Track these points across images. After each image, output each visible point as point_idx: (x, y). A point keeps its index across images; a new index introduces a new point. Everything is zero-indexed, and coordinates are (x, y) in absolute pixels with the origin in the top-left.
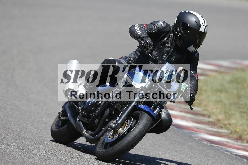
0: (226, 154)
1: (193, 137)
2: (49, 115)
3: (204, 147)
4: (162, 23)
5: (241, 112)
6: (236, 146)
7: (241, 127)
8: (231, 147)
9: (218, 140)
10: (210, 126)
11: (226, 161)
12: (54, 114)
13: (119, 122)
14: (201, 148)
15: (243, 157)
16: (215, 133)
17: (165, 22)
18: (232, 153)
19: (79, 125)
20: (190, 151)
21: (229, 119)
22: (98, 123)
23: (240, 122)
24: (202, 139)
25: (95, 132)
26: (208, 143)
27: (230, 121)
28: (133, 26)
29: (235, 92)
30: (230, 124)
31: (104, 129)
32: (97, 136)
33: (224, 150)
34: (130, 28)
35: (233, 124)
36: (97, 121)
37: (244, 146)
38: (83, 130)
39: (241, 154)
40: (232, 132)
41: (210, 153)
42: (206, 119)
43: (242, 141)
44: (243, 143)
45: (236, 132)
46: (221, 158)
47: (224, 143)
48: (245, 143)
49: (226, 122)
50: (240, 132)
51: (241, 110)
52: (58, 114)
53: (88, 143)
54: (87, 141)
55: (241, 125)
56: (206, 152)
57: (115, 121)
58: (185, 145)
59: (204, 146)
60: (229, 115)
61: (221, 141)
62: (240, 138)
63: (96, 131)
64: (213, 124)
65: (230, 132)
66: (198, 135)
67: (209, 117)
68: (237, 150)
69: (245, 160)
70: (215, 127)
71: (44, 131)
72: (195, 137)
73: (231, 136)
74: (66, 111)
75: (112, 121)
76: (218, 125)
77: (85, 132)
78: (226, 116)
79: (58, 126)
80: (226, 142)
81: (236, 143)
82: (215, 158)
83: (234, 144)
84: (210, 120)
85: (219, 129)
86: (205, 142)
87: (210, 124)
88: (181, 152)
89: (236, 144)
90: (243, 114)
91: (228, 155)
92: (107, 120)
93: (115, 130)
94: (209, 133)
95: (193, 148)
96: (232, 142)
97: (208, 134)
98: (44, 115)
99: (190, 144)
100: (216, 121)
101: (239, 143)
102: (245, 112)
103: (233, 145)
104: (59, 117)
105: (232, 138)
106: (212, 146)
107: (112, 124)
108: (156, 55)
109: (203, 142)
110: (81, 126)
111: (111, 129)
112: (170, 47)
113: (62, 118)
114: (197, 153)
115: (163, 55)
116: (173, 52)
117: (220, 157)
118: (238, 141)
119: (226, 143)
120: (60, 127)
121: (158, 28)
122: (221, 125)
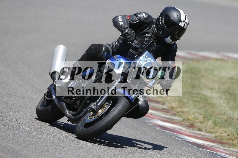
0: (178, 140)
1: (147, 123)
2: (10, 95)
3: (156, 133)
4: (144, 15)
5: (194, 101)
6: (188, 133)
7: (193, 116)
8: (182, 134)
9: (171, 127)
10: (164, 113)
11: (177, 147)
12: (14, 95)
13: (99, 104)
14: (154, 133)
15: (194, 144)
16: (168, 120)
17: (147, 14)
18: (183, 140)
19: (62, 106)
20: (143, 136)
21: (182, 107)
22: (80, 104)
23: (193, 110)
24: (155, 125)
25: (76, 112)
26: (160, 129)
27: (183, 109)
28: (117, 17)
29: (189, 81)
30: (183, 112)
31: (85, 110)
32: (78, 116)
33: (176, 136)
34: (114, 19)
35: (186, 112)
36: (79, 102)
37: (195, 133)
38: (66, 110)
39: (192, 141)
40: (184, 119)
41: (162, 138)
42: (160, 106)
43: (194, 129)
44: (194, 130)
45: (188, 120)
46: (173, 144)
47: (176, 129)
48: (196, 131)
49: (179, 110)
50: (192, 120)
51: (194, 99)
52: (44, 95)
53: (70, 123)
54: (68, 121)
55: (193, 114)
56: (158, 137)
57: (95, 103)
58: (139, 130)
59: (157, 131)
60: (183, 103)
61: (174, 127)
62: (192, 126)
63: (78, 111)
64: (166, 111)
65: (182, 119)
66: (152, 121)
67: (163, 104)
68: (188, 137)
69: (195, 147)
70: (168, 114)
71: (5, 110)
72: (149, 123)
73: (183, 123)
74: (51, 92)
75: (93, 103)
76: (171, 113)
77: (67, 112)
78: (179, 104)
79: (43, 106)
80: (178, 128)
81: (188, 130)
82: (167, 143)
83: (186, 131)
84: (164, 107)
85: (172, 116)
86: (158, 128)
87: (164, 110)
88: (134, 136)
89: (188, 132)
90: (196, 103)
91: (179, 141)
92: (88, 102)
93: (95, 112)
94: (163, 119)
95: (146, 133)
96: (184, 129)
97: (161, 120)
98: (5, 95)
99: (144, 129)
100: (170, 108)
101: (191, 131)
102: (198, 101)
103: (184, 132)
104: (44, 98)
105: (184, 126)
106: (164, 132)
107: (92, 106)
108: (137, 43)
109: (156, 127)
110: (64, 106)
111: (91, 110)
112: (150, 37)
113: (47, 99)
114: (150, 139)
115: (143, 44)
116: (153, 41)
117: (172, 142)
118: (189, 128)
119: (178, 130)
120: (45, 106)
121: (140, 19)
122: (174, 112)
